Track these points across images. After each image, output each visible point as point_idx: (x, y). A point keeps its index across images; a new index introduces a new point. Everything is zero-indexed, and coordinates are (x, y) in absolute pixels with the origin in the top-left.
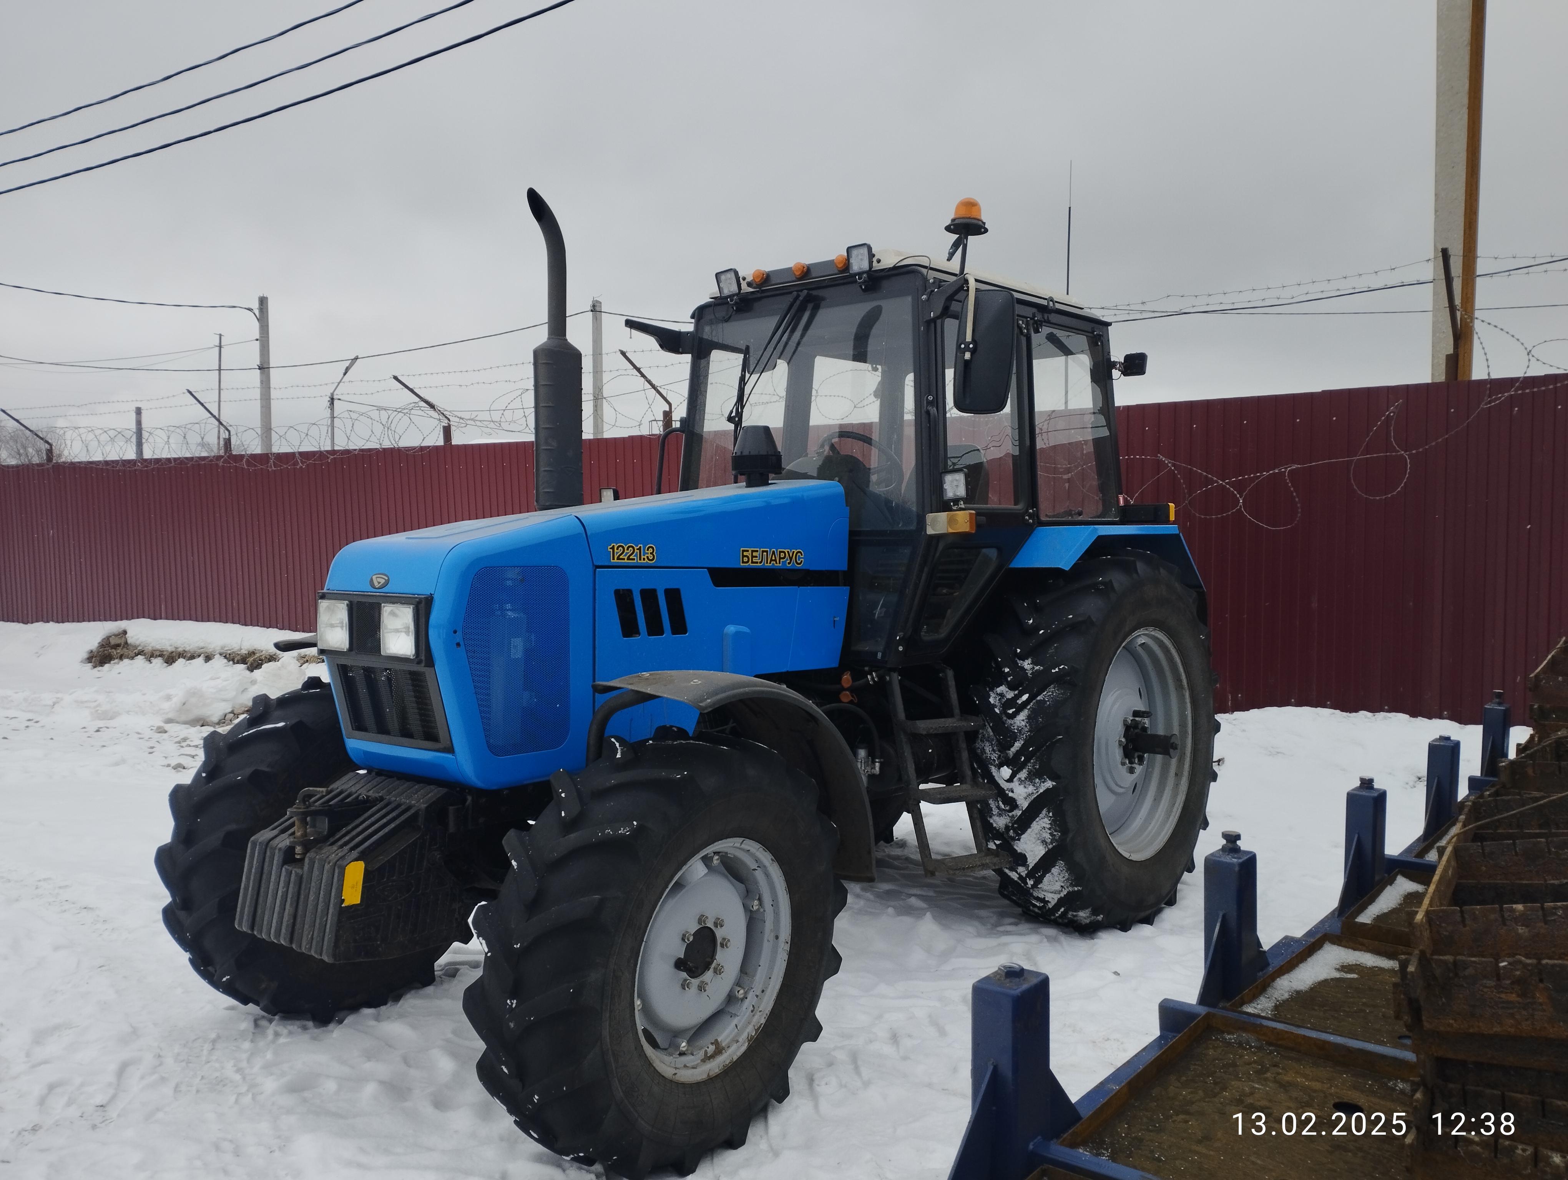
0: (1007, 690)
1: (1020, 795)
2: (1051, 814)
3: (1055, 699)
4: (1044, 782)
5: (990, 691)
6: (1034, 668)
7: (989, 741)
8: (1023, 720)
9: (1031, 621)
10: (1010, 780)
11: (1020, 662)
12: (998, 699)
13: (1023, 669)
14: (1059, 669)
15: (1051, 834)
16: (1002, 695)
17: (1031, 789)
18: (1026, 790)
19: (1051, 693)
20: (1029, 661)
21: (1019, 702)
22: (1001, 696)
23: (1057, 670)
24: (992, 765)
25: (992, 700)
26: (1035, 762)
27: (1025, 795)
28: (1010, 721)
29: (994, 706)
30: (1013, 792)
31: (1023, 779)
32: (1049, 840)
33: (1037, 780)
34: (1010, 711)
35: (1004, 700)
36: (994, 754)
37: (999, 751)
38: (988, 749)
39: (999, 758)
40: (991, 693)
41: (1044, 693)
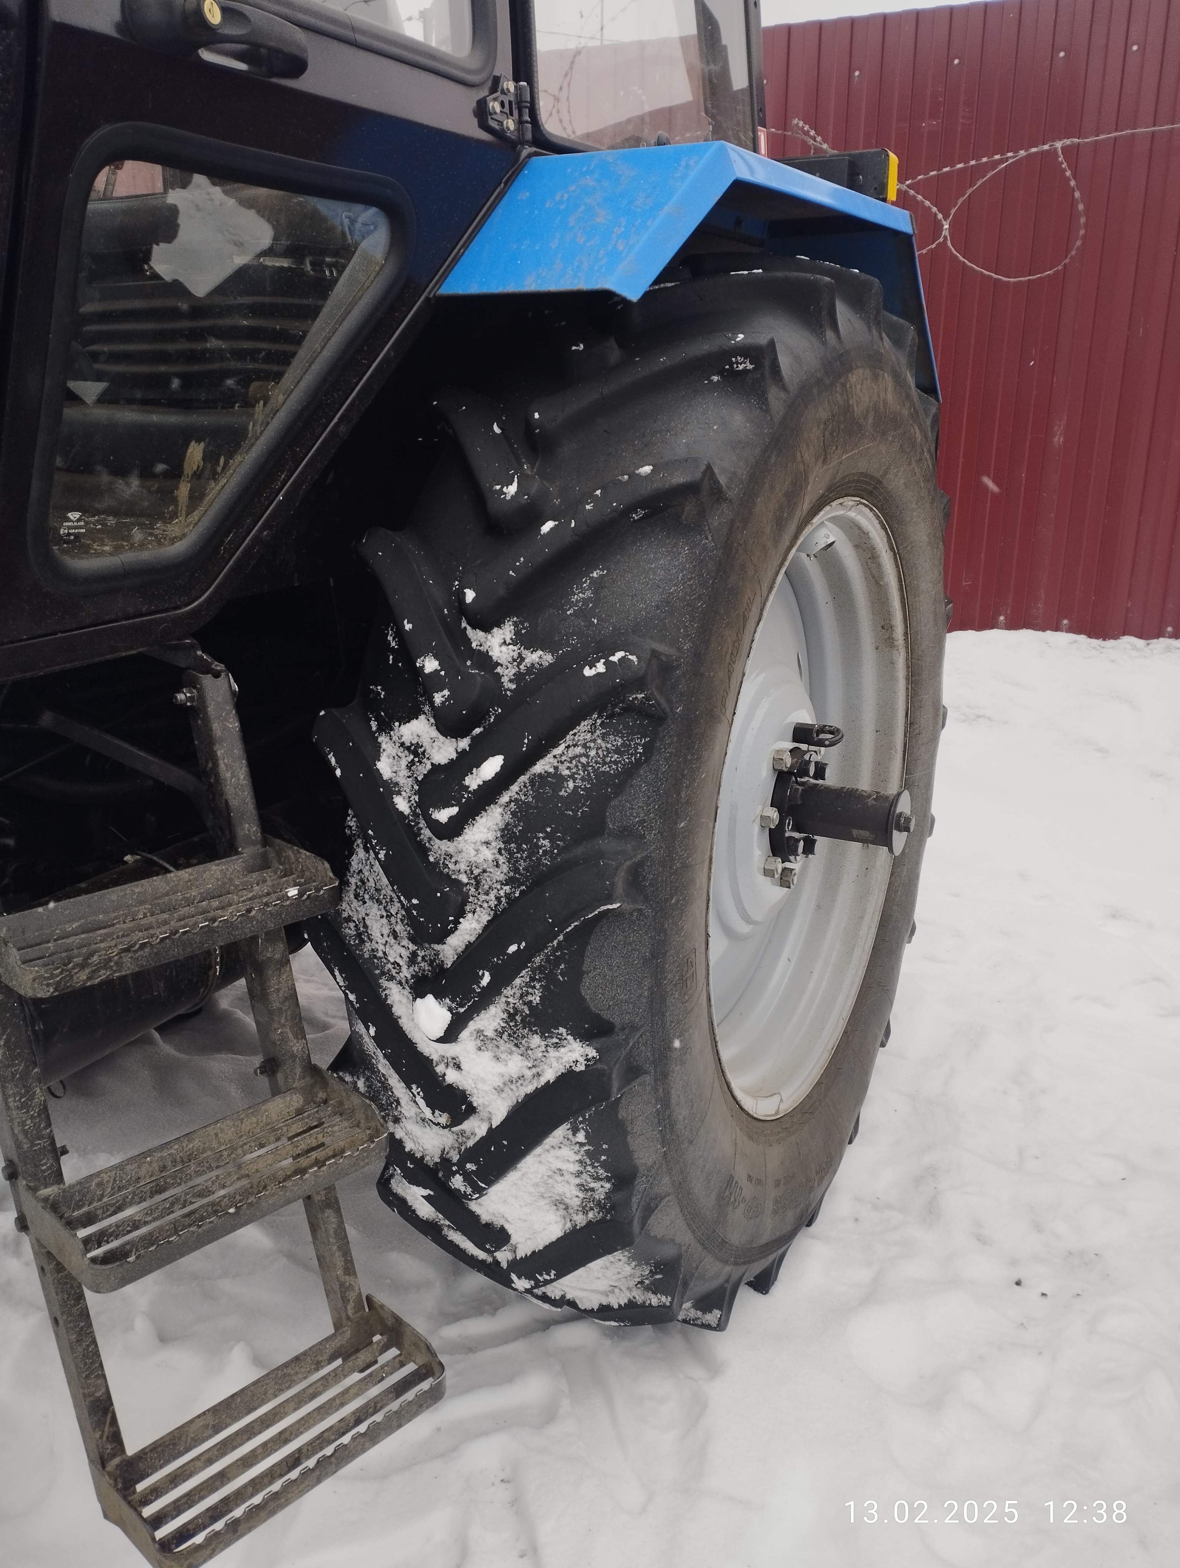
0: (434, 733)
1: (483, 1081)
2: (581, 1137)
3: (595, 771)
4: (557, 1046)
5: (380, 729)
6: (521, 658)
7: (379, 902)
8: (487, 843)
9: (512, 490)
10: (450, 1035)
11: (476, 637)
12: (404, 763)
13: (485, 661)
14: (608, 664)
15: (582, 1187)
16: (416, 751)
17: (515, 1064)
18: (500, 1068)
19: (579, 750)
20: (507, 631)
21: (473, 782)
22: (416, 754)
23: (601, 667)
24: (391, 978)
25: (385, 767)
26: (528, 985)
27: (499, 1082)
28: (440, 847)
29: (392, 788)
30: (458, 1067)
31: (490, 1033)
32: (575, 1203)
33: (536, 1040)
34: (443, 815)
35: (423, 770)
36: (396, 947)
37: (412, 939)
38: (378, 928)
39: (412, 960)
40: (383, 739)
41: (557, 751)
